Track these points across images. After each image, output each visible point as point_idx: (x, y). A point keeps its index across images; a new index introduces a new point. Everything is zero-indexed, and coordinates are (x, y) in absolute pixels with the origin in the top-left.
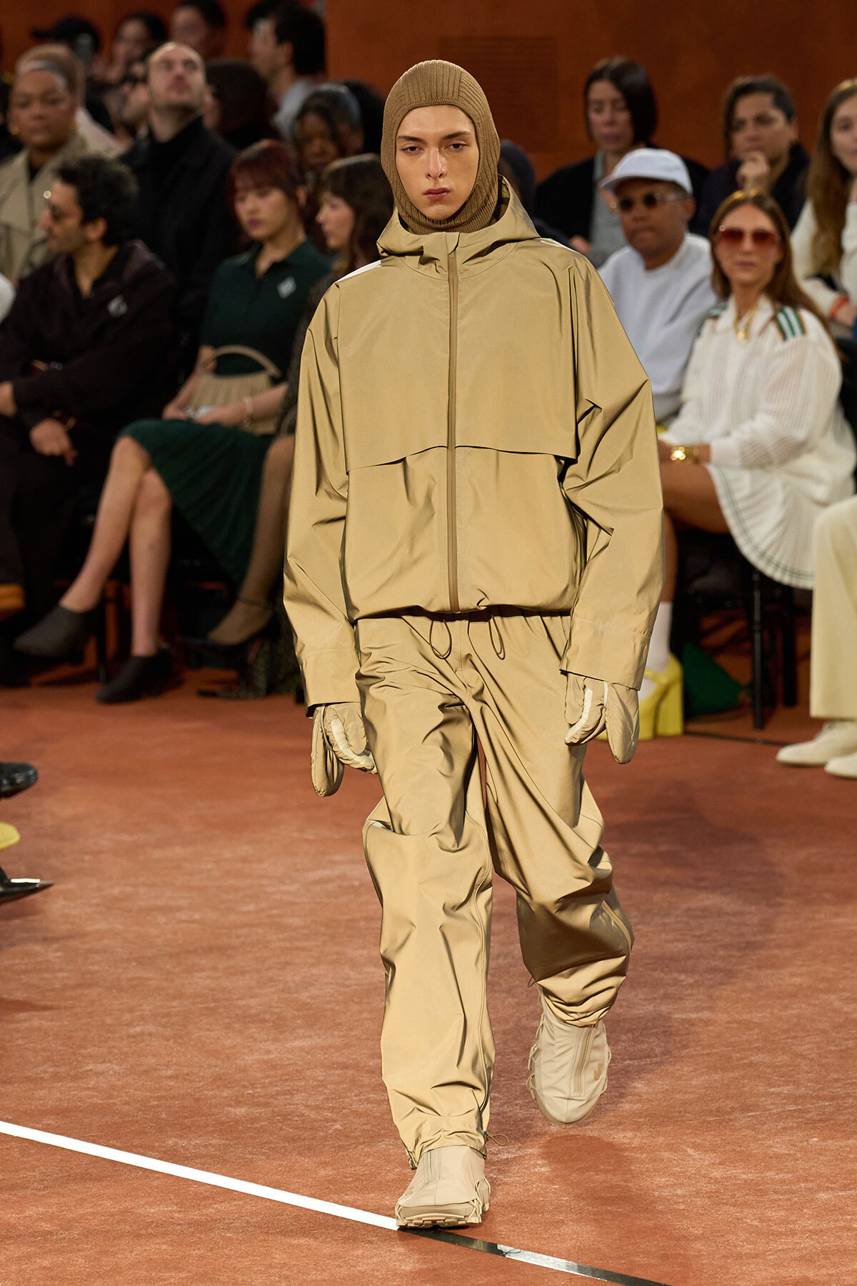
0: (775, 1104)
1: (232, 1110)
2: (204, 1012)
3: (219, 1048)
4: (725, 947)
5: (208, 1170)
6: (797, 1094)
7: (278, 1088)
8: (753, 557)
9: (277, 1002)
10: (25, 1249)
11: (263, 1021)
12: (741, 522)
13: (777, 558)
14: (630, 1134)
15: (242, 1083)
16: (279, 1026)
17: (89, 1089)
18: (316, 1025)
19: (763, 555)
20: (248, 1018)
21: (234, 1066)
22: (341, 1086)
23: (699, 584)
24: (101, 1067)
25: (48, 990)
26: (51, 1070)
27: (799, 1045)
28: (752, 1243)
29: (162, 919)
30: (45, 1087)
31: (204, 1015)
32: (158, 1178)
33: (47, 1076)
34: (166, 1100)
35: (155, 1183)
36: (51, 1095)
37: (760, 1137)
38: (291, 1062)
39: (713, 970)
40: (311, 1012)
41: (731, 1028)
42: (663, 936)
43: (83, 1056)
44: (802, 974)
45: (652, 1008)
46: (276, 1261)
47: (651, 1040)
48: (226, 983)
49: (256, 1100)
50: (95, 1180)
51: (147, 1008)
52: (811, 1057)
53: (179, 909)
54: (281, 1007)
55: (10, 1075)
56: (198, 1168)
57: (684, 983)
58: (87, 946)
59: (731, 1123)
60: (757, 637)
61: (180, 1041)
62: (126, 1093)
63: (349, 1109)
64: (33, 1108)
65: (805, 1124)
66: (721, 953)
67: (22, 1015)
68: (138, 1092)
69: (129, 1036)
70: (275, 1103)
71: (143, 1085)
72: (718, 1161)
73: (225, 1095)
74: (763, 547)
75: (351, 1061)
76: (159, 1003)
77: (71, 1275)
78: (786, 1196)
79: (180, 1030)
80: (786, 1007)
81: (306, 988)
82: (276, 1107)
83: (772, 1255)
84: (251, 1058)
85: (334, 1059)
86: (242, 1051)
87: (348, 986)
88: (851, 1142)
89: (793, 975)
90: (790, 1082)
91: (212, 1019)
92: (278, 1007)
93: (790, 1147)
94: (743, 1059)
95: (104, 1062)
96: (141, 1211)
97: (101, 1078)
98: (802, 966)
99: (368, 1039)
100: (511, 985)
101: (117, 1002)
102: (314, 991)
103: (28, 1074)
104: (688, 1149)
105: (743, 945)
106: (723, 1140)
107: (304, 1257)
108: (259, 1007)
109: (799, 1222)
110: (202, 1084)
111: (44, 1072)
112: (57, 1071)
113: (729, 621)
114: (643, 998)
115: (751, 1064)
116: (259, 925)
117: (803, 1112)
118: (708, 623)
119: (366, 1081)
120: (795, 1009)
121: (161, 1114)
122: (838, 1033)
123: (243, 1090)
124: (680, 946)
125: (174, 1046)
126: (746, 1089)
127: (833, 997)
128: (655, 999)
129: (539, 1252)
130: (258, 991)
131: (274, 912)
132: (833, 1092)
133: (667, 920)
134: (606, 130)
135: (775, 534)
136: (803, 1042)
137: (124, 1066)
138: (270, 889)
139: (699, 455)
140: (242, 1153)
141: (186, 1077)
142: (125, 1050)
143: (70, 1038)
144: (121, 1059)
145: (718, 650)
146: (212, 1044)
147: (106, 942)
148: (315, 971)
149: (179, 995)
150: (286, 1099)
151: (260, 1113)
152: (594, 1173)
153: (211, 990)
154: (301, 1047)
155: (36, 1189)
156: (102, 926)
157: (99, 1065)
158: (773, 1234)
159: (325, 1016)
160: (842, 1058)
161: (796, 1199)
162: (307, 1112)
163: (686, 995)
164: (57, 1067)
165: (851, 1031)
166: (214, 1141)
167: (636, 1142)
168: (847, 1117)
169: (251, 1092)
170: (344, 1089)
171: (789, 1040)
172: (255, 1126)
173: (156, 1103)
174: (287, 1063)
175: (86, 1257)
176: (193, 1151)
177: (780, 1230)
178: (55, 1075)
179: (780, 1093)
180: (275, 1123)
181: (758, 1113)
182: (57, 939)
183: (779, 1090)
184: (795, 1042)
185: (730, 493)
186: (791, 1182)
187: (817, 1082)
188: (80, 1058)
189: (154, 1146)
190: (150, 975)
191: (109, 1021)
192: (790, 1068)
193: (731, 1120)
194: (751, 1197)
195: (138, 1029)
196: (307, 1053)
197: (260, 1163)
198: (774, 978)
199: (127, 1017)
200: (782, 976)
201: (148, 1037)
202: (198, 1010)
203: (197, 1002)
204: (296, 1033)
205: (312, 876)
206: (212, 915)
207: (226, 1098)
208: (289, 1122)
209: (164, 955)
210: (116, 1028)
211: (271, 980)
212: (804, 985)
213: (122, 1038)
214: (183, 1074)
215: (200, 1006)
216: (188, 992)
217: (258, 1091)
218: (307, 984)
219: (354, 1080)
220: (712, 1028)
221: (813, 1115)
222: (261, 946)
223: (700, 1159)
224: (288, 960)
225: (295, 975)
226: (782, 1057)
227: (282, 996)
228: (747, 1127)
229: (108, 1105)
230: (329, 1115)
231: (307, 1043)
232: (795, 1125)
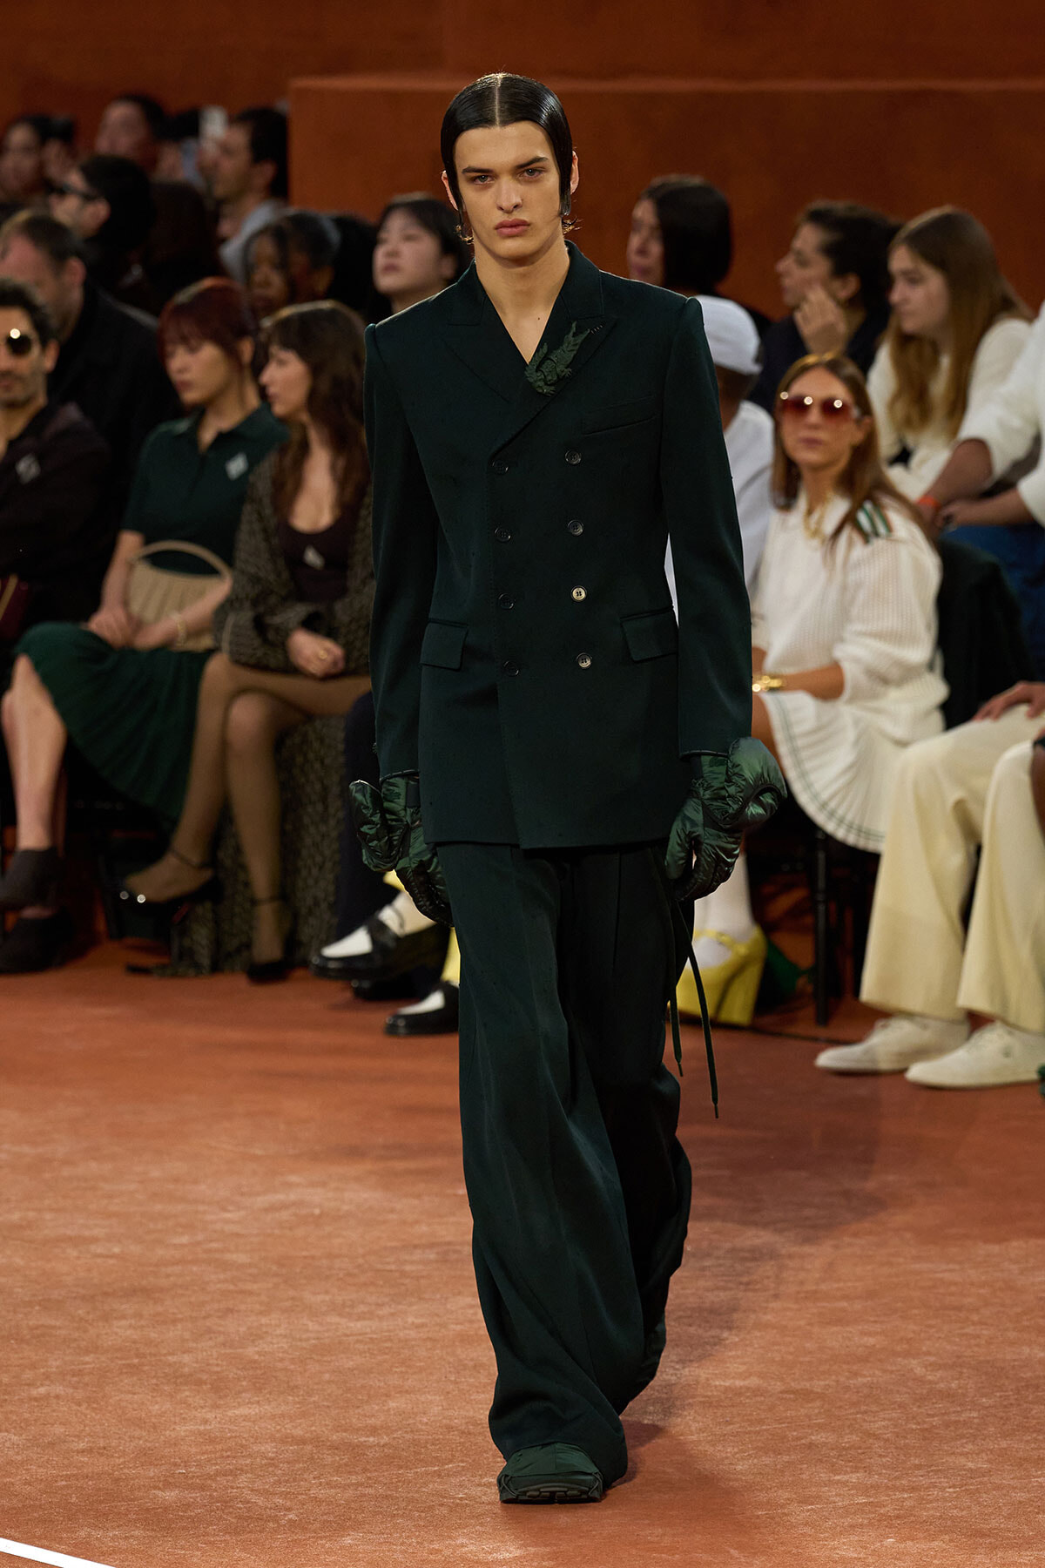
0: (840, 1495)
1: (160, 1493)
2: (124, 1371)
3: (144, 1415)
6: (869, 1483)
7: (218, 1467)
8: (812, 809)
9: (217, 1359)
11: (200, 1382)
12: (798, 763)
13: (841, 811)
14: (659, 1531)
15: (172, 1460)
16: (219, 1388)
18: (265, 1389)
19: (824, 806)
20: (180, 1379)
21: (162, 1438)
22: (297, 1466)
27: (870, 1422)
29: (72, 1253)
31: (126, 1373)
34: (77, 1479)
37: (822, 1536)
38: (233, 1435)
39: (765, 1327)
40: (259, 1372)
41: (785, 1399)
42: (701, 1283)
44: (876, 1333)
45: (687, 1373)
47: (685, 1413)
48: (152, 1334)
49: (189, 1482)
51: (54, 1364)
52: (886, 1437)
53: (95, 1240)
54: (222, 1366)
57: (727, 1342)
59: (785, 1518)
60: (821, 908)
61: (95, 1406)
62: (27, 1470)
63: (306, 1494)
65: (879, 1521)
66: (774, 1305)
68: (42, 1470)
69: (32, 1399)
70: (214, 1485)
71: (48, 1459)
73: (152, 1474)
74: (825, 796)
75: (308, 1435)
76: (68, 1358)
79: (95, 1391)
80: (856, 1374)
81: (253, 1341)
82: (215, 1490)
85: (289, 1431)
86: (173, 1419)
87: (308, 1339)
88: (935, 1544)
89: (863, 1333)
90: (860, 1468)
91: (135, 1378)
92: (217, 1365)
93: (859, 1549)
94: (801, 1438)
98: (875, 1322)
101: (16, 1356)
102: (263, 1346)
104: (732, 1551)
105: (803, 1295)
108: (195, 1365)
110: (122, 1460)
113: (787, 888)
115: (810, 1446)
116: (194, 1262)
117: (876, 1506)
118: (762, 891)
120: (865, 1376)
121: (71, 1497)
122: (919, 1407)
123: (173, 1468)
124: (723, 1295)
125: (88, 1412)
126: (804, 1476)
127: (914, 1362)
128: (691, 1361)
130: (192, 1345)
131: (214, 1245)
132: (914, 1482)
133: (707, 1263)
135: (842, 781)
136: (876, 1419)
137: (24, 1437)
138: (209, 1217)
140: (172, 1548)
141: (102, 1451)
142: (27, 1415)
144: (21, 1427)
145: (771, 926)
146: (134, 1410)
148: (264, 1320)
149: (95, 1348)
150: (228, 1481)
151: (195, 1498)
153: (134, 1342)
154: (246, 1416)
159: (275, 1377)
160: (925, 1439)
162: (253, 1498)
163: (729, 1357)
165: (936, 1406)
166: (137, 1532)
167: (667, 1541)
168: (931, 1512)
169: (184, 1471)
170: (299, 1469)
171: (858, 1416)
172: (189, 1513)
173: (64, 1483)
174: (229, 1435)
179: (847, 1481)
180: (213, 1511)
181: (818, 1506)
183: (845, 1477)
184: (866, 1418)
185: (787, 726)
187: (893, 1468)
189: (62, 1538)
190: (58, 1324)
192: (860, 1451)
193: (787, 1515)
195: (42, 1390)
196: (254, 1423)
197: (195, 1560)
198: (840, 1336)
199: (28, 1375)
200: (850, 1335)
201: (55, 1401)
202: (118, 1367)
203: (117, 1358)
204: (241, 1398)
205: (261, 1201)
206: (135, 1249)
207: (152, 1478)
208: (231, 1510)
209: (75, 1298)
210: (14, 1388)
211: (209, 1331)
212: (877, 1346)
213: (21, 1401)
214: (99, 1448)
215: (120, 1362)
216: (105, 1345)
217: (192, 1470)
218: (255, 1336)
219: (312, 1458)
220: (763, 1398)
221: (888, 1510)
222: (196, 1288)
223: (747, 1563)
224: (231, 1307)
225: (239, 1325)
226: (850, 1436)
227: (223, 1352)
228: (806, 1524)
229: (5, 1485)
230: (281, 1501)
231: (253, 1411)
232: (866, 1522)
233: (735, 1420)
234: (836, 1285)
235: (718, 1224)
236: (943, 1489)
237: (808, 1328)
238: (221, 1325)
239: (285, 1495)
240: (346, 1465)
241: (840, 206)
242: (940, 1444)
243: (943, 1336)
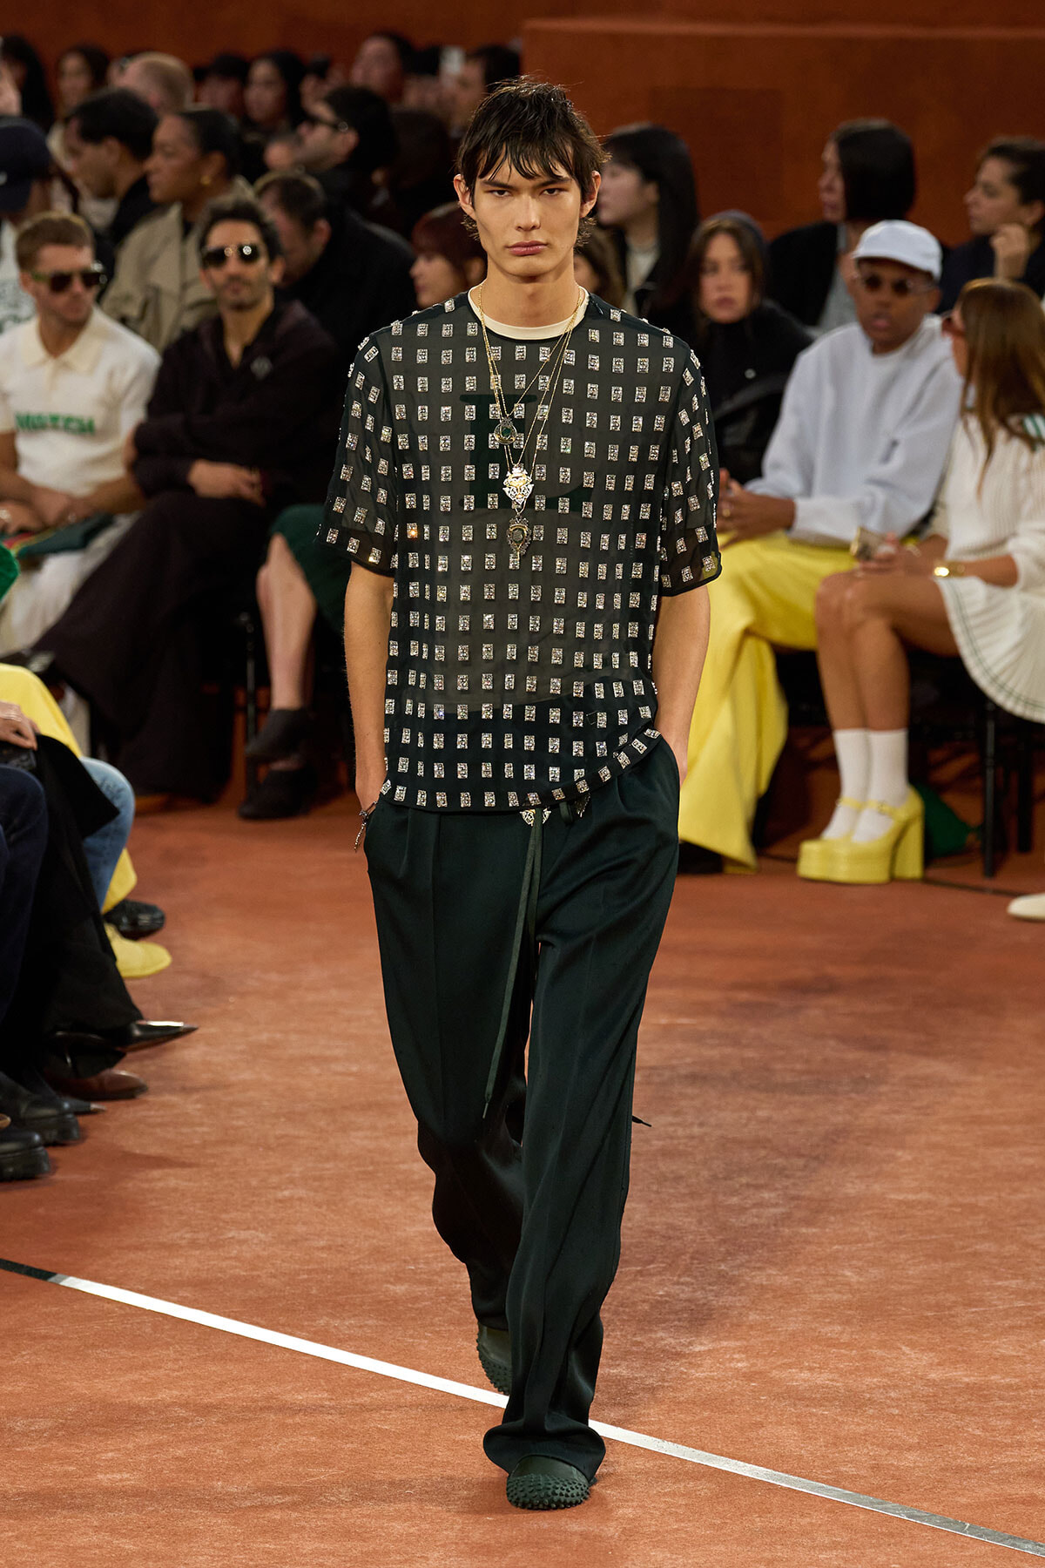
0: (1001, 1299)
1: (391, 1287)
2: (361, 1177)
3: (378, 1217)
4: (948, 1121)
5: (363, 1354)
6: (1027, 1289)
7: (443, 1265)
10: (156, 1437)
12: (971, 641)
13: (1010, 685)
14: (838, 1328)
15: (403, 1257)
17: (231, 1258)
19: (994, 680)
21: (394, 1238)
24: (243, 1235)
25: (187, 1147)
26: (188, 1236)
27: (1029, 1234)
28: (975, 1455)
29: (315, 1070)
30: (182, 1255)
31: (361, 1179)
32: (307, 1361)
33: (184, 1242)
34: (317, 1273)
35: (304, 1367)
36: (186, 1264)
37: (985, 1335)
39: (934, 1147)
41: (953, 1212)
42: (879, 1107)
43: (224, 1222)
44: (1035, 1155)
45: (865, 1188)
46: (439, 1459)
47: (863, 1223)
48: (386, 1144)
49: (418, 1277)
50: (236, 1361)
51: (297, 1170)
55: (143, 1240)
56: (352, 1352)
57: (901, 1160)
58: (230, 1098)
59: (951, 1319)
61: (334, 1208)
62: (273, 1264)
64: (167, 1278)
65: (1036, 1323)
66: (943, 1128)
67: (156, 1173)
68: (286, 1264)
69: (277, 1201)
70: (440, 1281)
71: (291, 1257)
72: (937, 1361)
73: (384, 1269)
74: (996, 670)
76: (310, 1165)
77: (208, 1467)
78: (1013, 1404)
79: (334, 1195)
80: (1016, 1191)
82: (441, 1285)
83: (996, 1468)
84: (414, 1229)
89: (1023, 1154)
90: (1015, 1275)
91: (370, 1184)
93: (1018, 1348)
94: (967, 1247)
95: (248, 1228)
96: (288, 1397)
97: (244, 1247)
98: (1034, 1144)
101: (264, 1162)
103: (162, 1239)
104: (904, 1348)
105: (969, 1119)
106: (943, 1338)
107: (470, 1455)
109: (1027, 1433)
110: (358, 1257)
111: (182, 1238)
112: (195, 1237)
113: (958, 754)
114: (855, 1175)
115: (975, 1254)
117: (1033, 1310)
118: (937, 755)
120: (1025, 1193)
121: (312, 1289)
123: (403, 1265)
124: (898, 1118)
125: (327, 1213)
126: (969, 1282)
128: (868, 1177)
129: (733, 1458)
136: (1034, 1231)
137: (270, 1234)
140: (402, 1336)
141: (340, 1248)
142: (272, 1216)
143: (211, 1200)
144: (267, 1226)
146: (369, 1212)
147: (251, 1094)
149: (334, 1156)
150: (452, 1277)
151: (423, 1292)
152: (797, 1370)
153: (369, 1151)
155: (170, 1369)
156: (247, 1075)
157: (242, 1232)
158: (997, 1446)
161: (1024, 1407)
163: (902, 1174)
164: (195, 1232)
166: (370, 1321)
167: (845, 1338)
169: (413, 1268)
171: (1019, 1229)
172: (416, 1306)
173: (306, 1276)
175: (224, 1448)
176: (346, 1332)
177: (1005, 1441)
178: (193, 1242)
179: (1007, 1287)
181: (982, 1309)
182: (197, 1090)
183: (1006, 1283)
184: (1025, 1230)
185: (960, 607)
186: (1018, 1388)
188: (221, 1224)
189: (303, 1326)
190: (302, 1133)
192: (1020, 1260)
193: (953, 1316)
194: (973, 1404)
195: (286, 1193)
197: (422, 1348)
198: (1002, 1156)
199: (274, 1179)
200: (1011, 1156)
201: (298, 1203)
202: (355, 1174)
203: (354, 1165)
206: (371, 1068)
207: (385, 1273)
208: (455, 1303)
209: (317, 1111)
210: (262, 1191)
212: (1036, 1166)
213: (268, 1202)
214: (338, 1246)
215: (357, 1169)
216: (344, 1153)
220: (933, 1211)
223: (917, 1358)
226: (1011, 1246)
228: (970, 1325)
229: (253, 1277)
232: (1024, 1324)
233: (908, 1229)
234: (999, 1111)
235: (894, 1054)
237: (974, 1148)
241: (1020, 141)
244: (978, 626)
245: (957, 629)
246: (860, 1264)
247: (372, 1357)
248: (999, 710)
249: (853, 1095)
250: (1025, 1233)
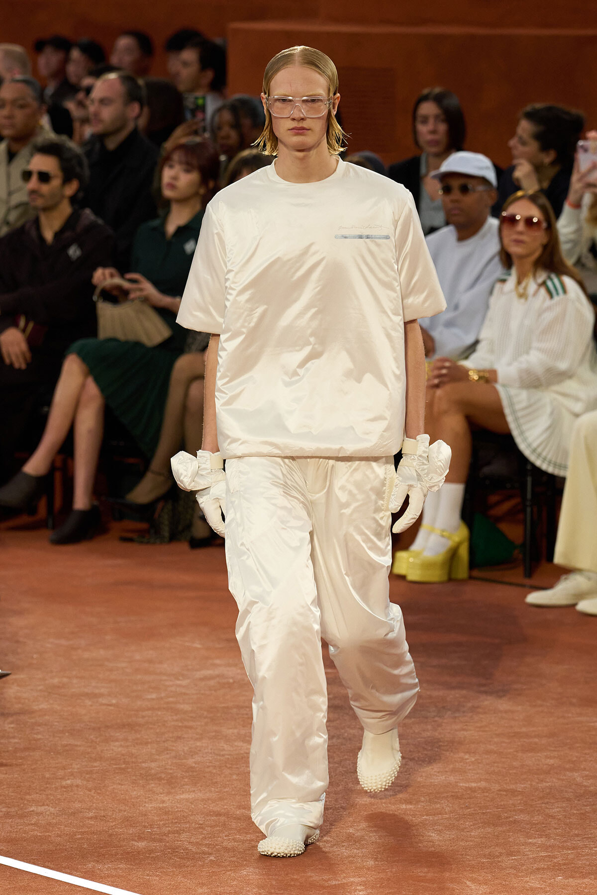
0: (531, 851)
1: (136, 843)
2: (117, 771)
3: (127, 797)
4: (498, 735)
6: (548, 844)
7: (170, 829)
8: (527, 452)
9: (171, 766)
11: (160, 779)
12: (519, 426)
13: (544, 454)
14: (425, 870)
15: (143, 824)
16: (171, 782)
17: (32, 824)
18: (198, 783)
19: (534, 451)
20: (149, 777)
21: (138, 811)
22: (216, 829)
23: (486, 470)
24: (41, 809)
25: (4, 752)
26: (4, 810)
27: (550, 809)
29: (88, 702)
31: (118, 773)
32: (80, 891)
34: (88, 834)
37: (520, 874)
38: (179, 810)
39: (488, 752)
40: (195, 773)
41: (501, 794)
42: (454, 726)
43: (28, 801)
44: (554, 757)
45: (444, 778)
47: (442, 802)
48: (134, 750)
49: (153, 837)
50: (34, 891)
51: (76, 767)
52: (559, 817)
54: (174, 770)
56: (109, 885)
57: (468, 761)
58: (33, 720)
59: (499, 864)
60: (529, 510)
61: (99, 791)
62: (59, 828)
63: (221, 846)
66: (496, 740)
68: (67, 828)
69: (62, 787)
70: (167, 839)
71: (71, 822)
72: (489, 891)
73: (131, 832)
74: (535, 445)
75: (223, 811)
76: (84, 764)
79: (99, 783)
80: (542, 781)
81: (192, 755)
82: (168, 842)
84: (151, 806)
85: (211, 808)
86: (144, 800)
87: (223, 755)
88: (586, 880)
89: (547, 757)
90: (543, 835)
91: (123, 776)
92: (171, 769)
93: (541, 883)
94: (509, 817)
95: (43, 805)
97: (40, 817)
98: (554, 751)
99: (237, 794)
100: (341, 758)
101: (54, 762)
102: (197, 758)
104: (468, 883)
105: (512, 735)
106: (493, 876)
108: (157, 769)
110: (114, 823)
112: (8, 811)
113: (508, 498)
114: (438, 771)
115: (515, 822)
116: (159, 709)
117: (552, 858)
118: (494, 499)
119: (234, 825)
120: (548, 782)
121: (84, 845)
122: (579, 800)
123: (143, 829)
124: (466, 734)
125: (95, 795)
126: (510, 840)
127: (576, 774)
128: (446, 771)
130: (157, 757)
131: (171, 699)
132: (574, 844)
133: (456, 715)
134: (430, 137)
135: (544, 436)
136: (553, 807)
137: (57, 809)
138: (167, 683)
139: (489, 378)
140: (142, 875)
141: (103, 818)
142: (59, 797)
143: (19, 787)
144: (56, 803)
145: (499, 519)
146: (122, 794)
148: (198, 744)
149: (100, 758)
150: (175, 837)
151: (156, 847)
153: (123, 755)
154: (187, 799)
156: (44, 706)
157: (39, 807)
159: (205, 777)
160: (581, 819)
162: (190, 847)
163: (470, 769)
164: (9, 807)
165: (589, 800)
166: (122, 865)
167: (430, 875)
168: (584, 862)
169: (150, 831)
170: (217, 831)
171: (543, 805)
172: (152, 855)
173: (80, 836)
174: (177, 810)
176: (105, 873)
178: (8, 814)
179: (536, 843)
180: (166, 854)
181: (519, 857)
182: (12, 715)
183: (535, 841)
184: (547, 806)
185: (512, 404)
187: (562, 836)
188: (26, 802)
189: (76, 868)
190: (79, 743)
191: (47, 776)
192: (544, 825)
193: (499, 862)
195: (69, 782)
196: (192, 803)
198: (533, 759)
199: (61, 773)
200: (539, 758)
201: (76, 788)
202: (113, 770)
203: (113, 764)
204: (184, 788)
205: (199, 674)
206: (125, 701)
207: (132, 834)
208: (177, 853)
209: (89, 729)
210: (53, 780)
211: (167, 749)
212: (555, 765)
213: (56, 788)
214: (101, 816)
215: (114, 767)
216: (106, 756)
217: (155, 830)
218: (193, 753)
219: (225, 825)
220: (488, 794)
221: (559, 860)
222: (160, 724)
223: (476, 889)
224: (179, 735)
225: (184, 746)
226: (538, 817)
227: (174, 761)
228: (511, 868)
229: (45, 837)
230: (206, 849)
231: (191, 796)
232: (545, 867)
233: (472, 806)
234: (532, 729)
235: (464, 692)
236: (591, 849)
237: (515, 753)
238: (173, 746)
239: (208, 845)
240: (244, 828)
242: (590, 822)
243: (593, 760)
244: (523, 417)
245: (510, 419)
246: (441, 828)
247: (122, 888)
248: (537, 471)
249: (436, 719)
250: (547, 808)
